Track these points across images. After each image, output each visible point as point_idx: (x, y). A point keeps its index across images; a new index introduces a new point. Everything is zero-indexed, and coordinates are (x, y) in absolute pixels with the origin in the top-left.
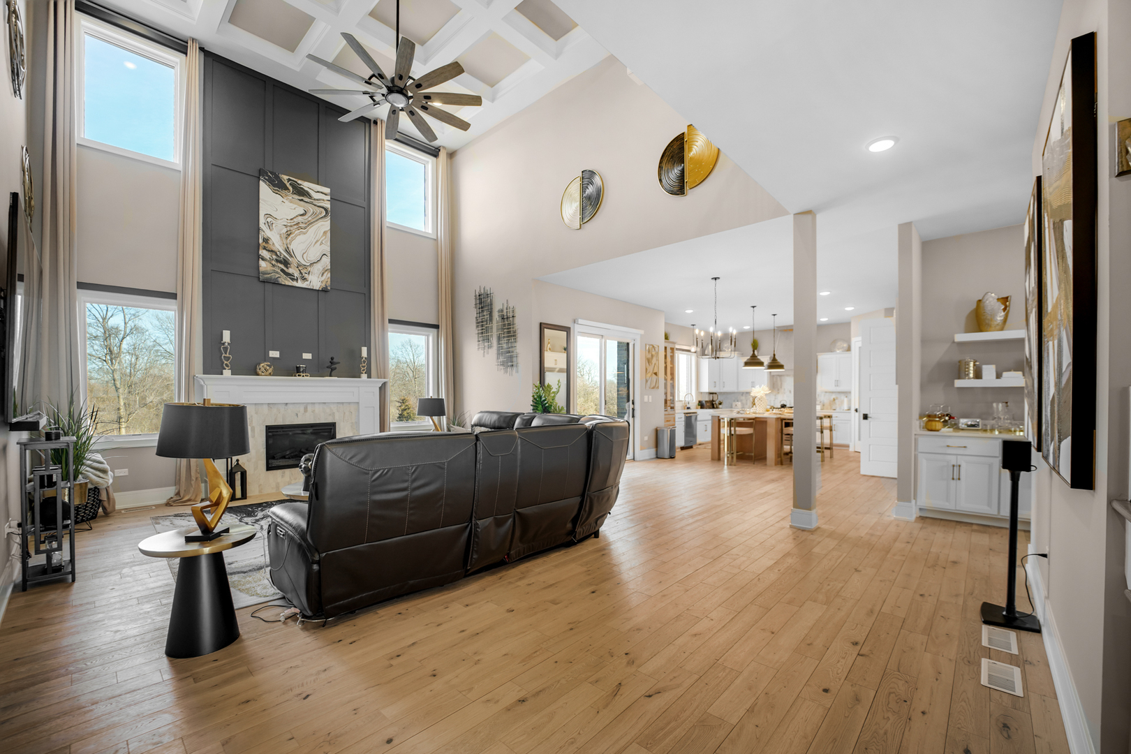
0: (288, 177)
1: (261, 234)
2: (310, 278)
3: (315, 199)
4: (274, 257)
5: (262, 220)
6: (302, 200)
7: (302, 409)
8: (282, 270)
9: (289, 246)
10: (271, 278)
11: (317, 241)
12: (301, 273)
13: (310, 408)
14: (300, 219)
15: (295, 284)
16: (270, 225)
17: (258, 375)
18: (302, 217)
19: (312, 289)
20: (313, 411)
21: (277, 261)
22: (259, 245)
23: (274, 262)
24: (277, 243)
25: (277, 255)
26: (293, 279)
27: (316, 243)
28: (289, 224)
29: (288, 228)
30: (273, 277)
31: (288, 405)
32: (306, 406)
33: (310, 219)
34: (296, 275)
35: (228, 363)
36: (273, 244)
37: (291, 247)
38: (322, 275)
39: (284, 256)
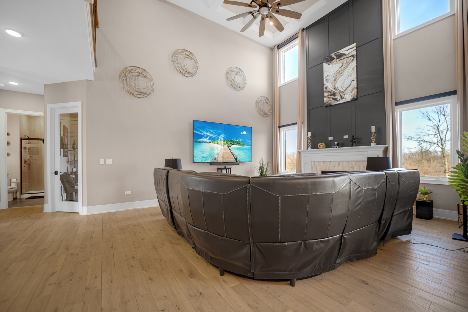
0: (334, 53)
1: (325, 86)
2: (345, 97)
3: (347, 55)
4: (329, 94)
5: (324, 80)
6: (341, 59)
7: (337, 164)
8: (333, 99)
9: (335, 86)
10: (327, 105)
11: (349, 75)
12: (341, 96)
13: (341, 163)
14: (340, 69)
15: (338, 102)
16: (327, 81)
17: (318, 148)
18: (341, 68)
19: (347, 102)
20: (342, 165)
21: (331, 95)
22: (324, 91)
23: (329, 96)
24: (331, 88)
25: (330, 92)
26: (337, 101)
27: (348, 77)
28: (335, 75)
29: (335, 77)
30: (329, 103)
31: (331, 162)
32: (339, 162)
33: (345, 67)
34: (338, 98)
35: (310, 145)
36: (329, 88)
37: (336, 86)
38: (352, 92)
39: (334, 91)
